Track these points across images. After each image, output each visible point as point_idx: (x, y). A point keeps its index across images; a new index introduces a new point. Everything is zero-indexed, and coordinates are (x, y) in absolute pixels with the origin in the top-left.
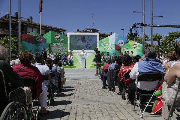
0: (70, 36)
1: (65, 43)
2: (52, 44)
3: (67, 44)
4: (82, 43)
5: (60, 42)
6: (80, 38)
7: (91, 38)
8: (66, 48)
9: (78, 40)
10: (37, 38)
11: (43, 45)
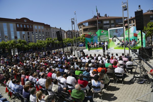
0: (110, 30)
1: (107, 34)
2: (100, 36)
3: (108, 35)
4: (116, 33)
5: (105, 35)
6: (115, 31)
7: (121, 30)
8: (108, 37)
9: (114, 32)
10: (92, 35)
11: (95, 37)
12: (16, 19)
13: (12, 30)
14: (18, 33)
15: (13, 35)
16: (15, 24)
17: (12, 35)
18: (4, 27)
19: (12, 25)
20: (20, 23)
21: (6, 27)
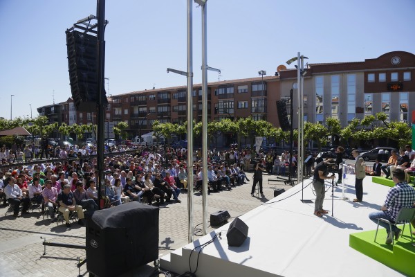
12: (366, 60)
13: (352, 90)
14: (369, 97)
15: (354, 103)
16: (362, 75)
17: (349, 103)
18: (333, 85)
19: (353, 79)
20: (377, 70)
21: (338, 84)
